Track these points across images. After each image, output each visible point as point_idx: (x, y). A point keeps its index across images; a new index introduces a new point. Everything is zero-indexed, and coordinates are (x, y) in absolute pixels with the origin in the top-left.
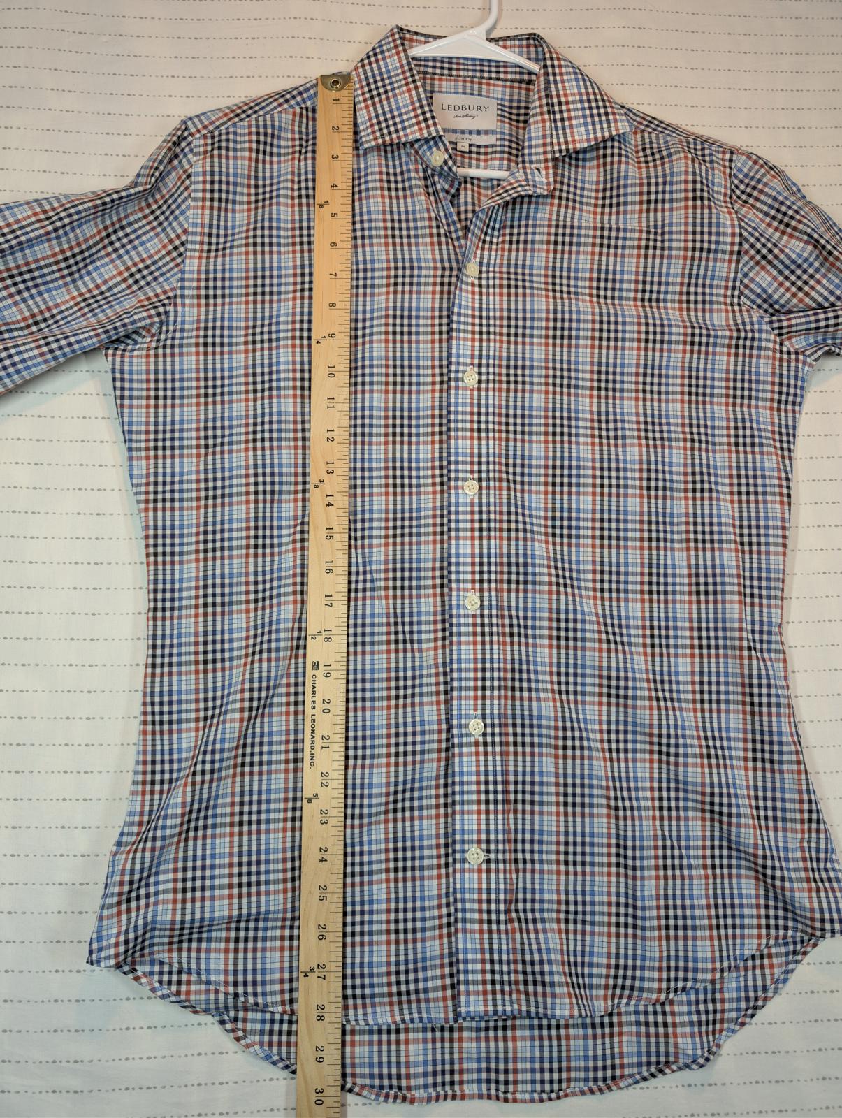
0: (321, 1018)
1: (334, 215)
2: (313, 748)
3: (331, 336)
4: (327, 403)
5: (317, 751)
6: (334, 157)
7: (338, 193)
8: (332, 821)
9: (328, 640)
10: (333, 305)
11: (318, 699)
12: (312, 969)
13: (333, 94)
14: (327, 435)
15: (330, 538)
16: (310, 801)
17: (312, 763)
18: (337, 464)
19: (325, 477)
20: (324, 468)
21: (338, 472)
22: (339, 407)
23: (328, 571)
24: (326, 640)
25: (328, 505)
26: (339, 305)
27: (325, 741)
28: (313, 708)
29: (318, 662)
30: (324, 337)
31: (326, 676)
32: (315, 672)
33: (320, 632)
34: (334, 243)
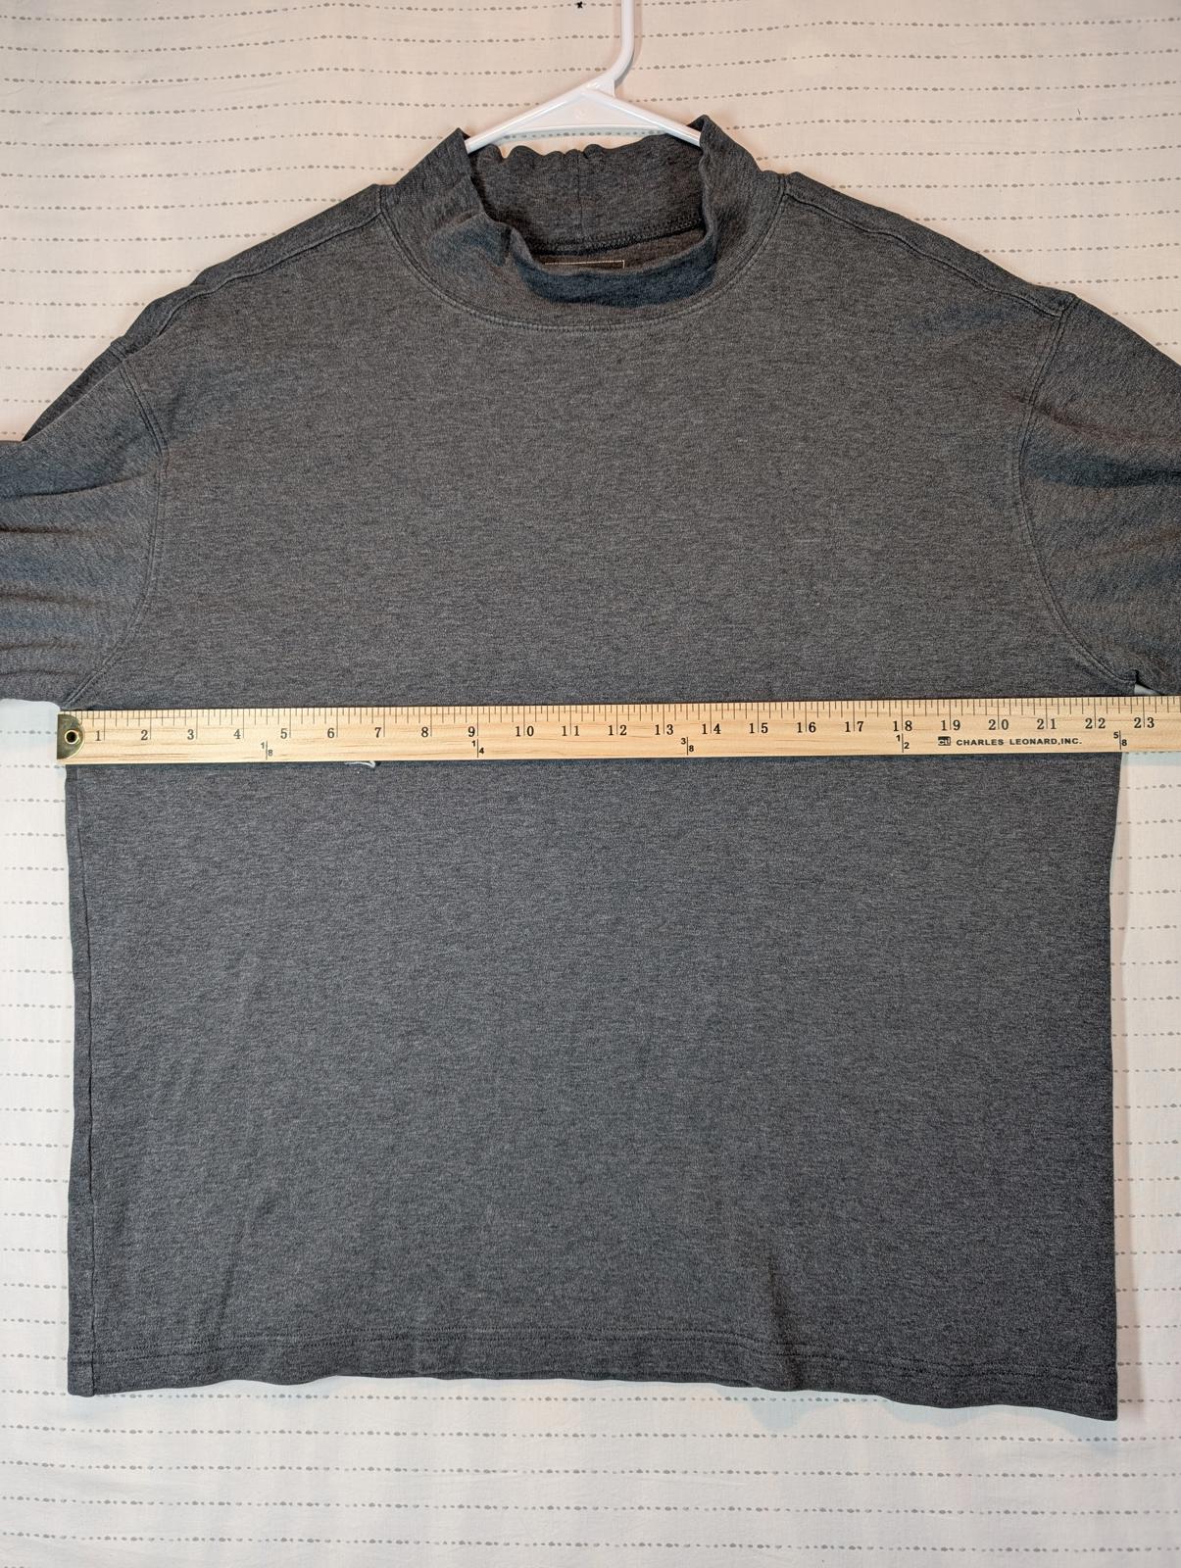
1: (284, 734)
2: (1054, 741)
3: (472, 732)
4: (570, 738)
5: (1060, 734)
6: (191, 735)
7: (249, 729)
8: (1150, 711)
9: (909, 726)
10: (425, 731)
11: (989, 736)
13: (88, 741)
14: (616, 735)
15: (765, 728)
16: (1126, 742)
17: (1076, 741)
18: (658, 720)
19: (677, 737)
20: (664, 738)
21: (669, 720)
22: (577, 718)
23: (812, 729)
24: (909, 728)
25: (718, 731)
26: (425, 722)
27: (1044, 725)
28: (1001, 742)
29: (940, 738)
30: (474, 742)
31: (959, 726)
32: (954, 744)
33: (898, 736)
34: (329, 732)
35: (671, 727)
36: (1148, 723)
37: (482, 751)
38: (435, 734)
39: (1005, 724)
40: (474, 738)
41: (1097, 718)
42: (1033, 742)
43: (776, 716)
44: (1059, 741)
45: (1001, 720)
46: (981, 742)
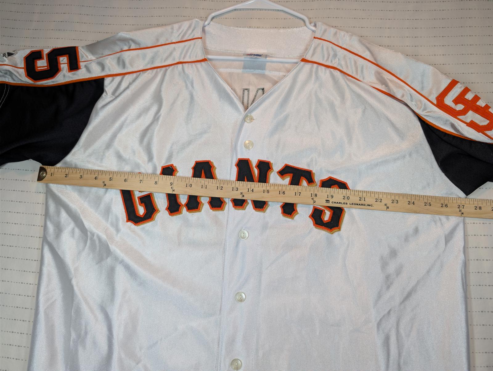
0: (480, 208)
1: (111, 179)
2: (364, 205)
3: (171, 184)
4: (204, 189)
5: (366, 203)
6: (81, 177)
7: (100, 177)
8: (397, 198)
9: (316, 195)
10: (156, 183)
11: (343, 201)
12: (460, 211)
13: (48, 176)
14: (219, 190)
15: (268, 191)
16: (388, 208)
17: (371, 205)
18: (233, 186)
19: (239, 192)
20: (235, 192)
21: (237, 186)
22: (207, 183)
23: (284, 193)
24: (316, 196)
25: (253, 191)
26: (156, 180)
27: (361, 199)
28: (347, 204)
29: (326, 200)
30: (172, 187)
31: (333, 197)
32: (331, 202)
33: (312, 198)
34: (125, 180)
36: (396, 202)
37: (174, 191)
40: (172, 186)
41: (380, 199)
42: (357, 204)
44: (366, 205)
45: (347, 196)
46: (340, 203)
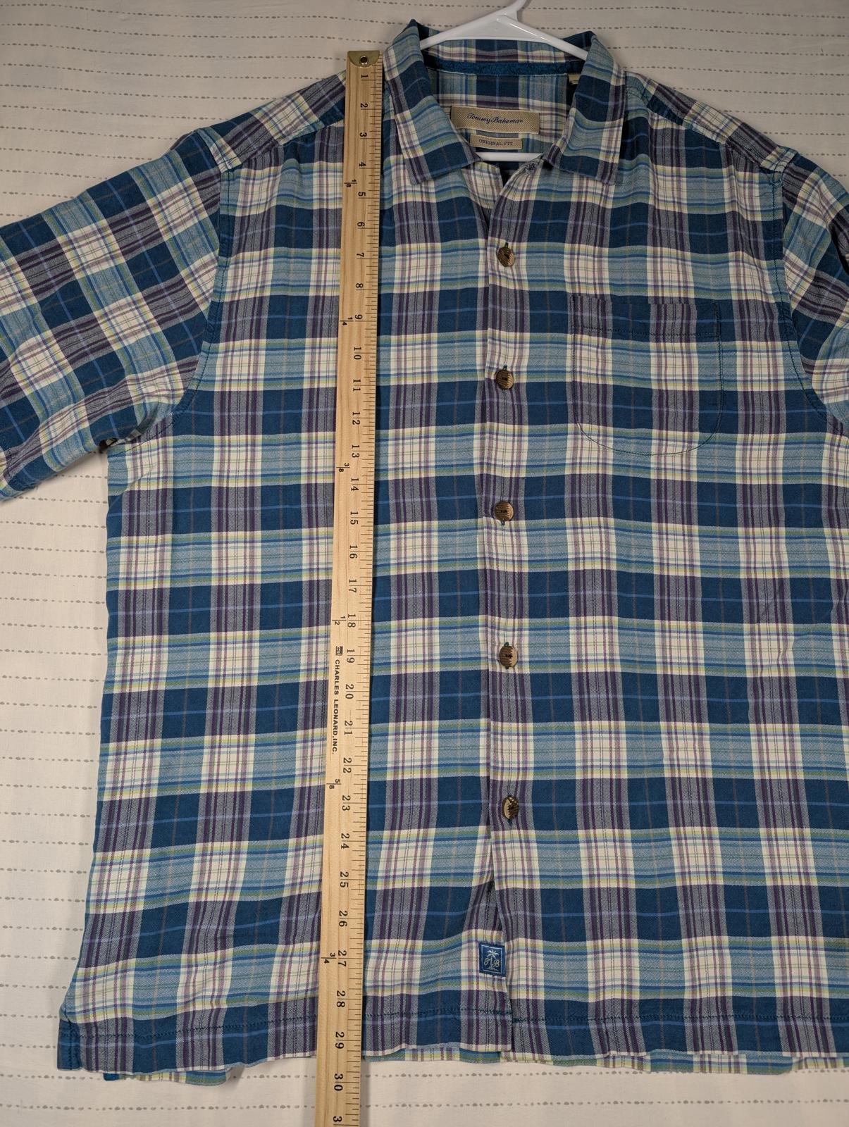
35: (358, 456)
38: (357, 292)
39: (349, 696)
43: (364, 530)
